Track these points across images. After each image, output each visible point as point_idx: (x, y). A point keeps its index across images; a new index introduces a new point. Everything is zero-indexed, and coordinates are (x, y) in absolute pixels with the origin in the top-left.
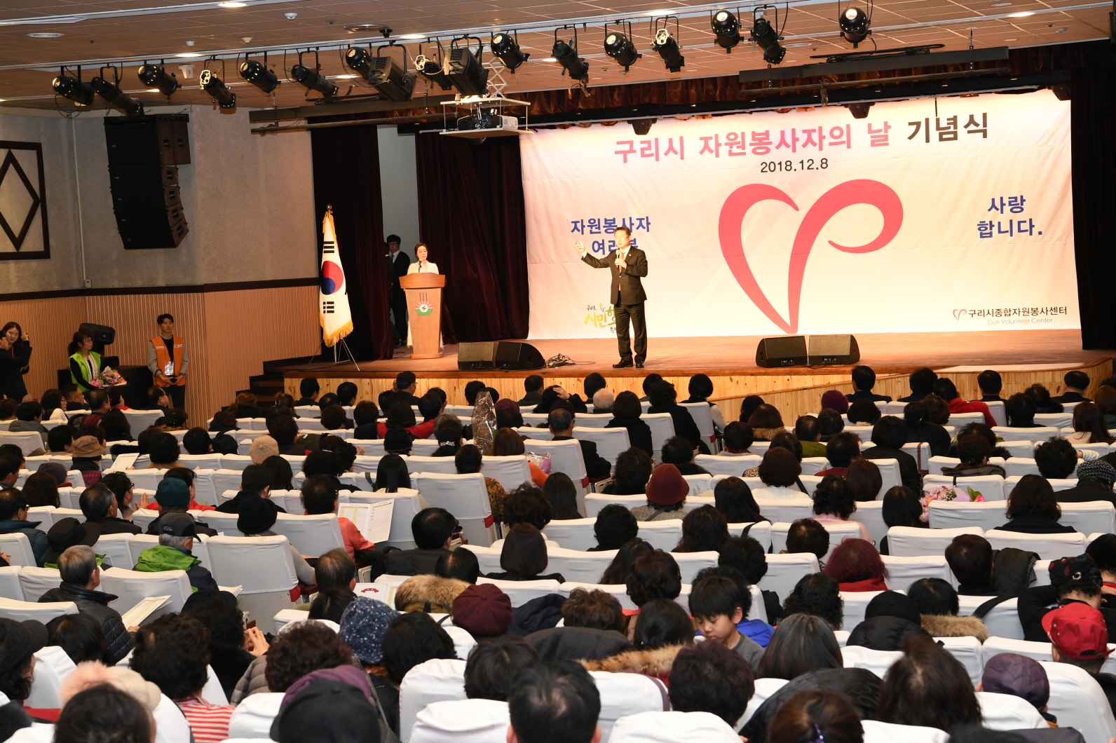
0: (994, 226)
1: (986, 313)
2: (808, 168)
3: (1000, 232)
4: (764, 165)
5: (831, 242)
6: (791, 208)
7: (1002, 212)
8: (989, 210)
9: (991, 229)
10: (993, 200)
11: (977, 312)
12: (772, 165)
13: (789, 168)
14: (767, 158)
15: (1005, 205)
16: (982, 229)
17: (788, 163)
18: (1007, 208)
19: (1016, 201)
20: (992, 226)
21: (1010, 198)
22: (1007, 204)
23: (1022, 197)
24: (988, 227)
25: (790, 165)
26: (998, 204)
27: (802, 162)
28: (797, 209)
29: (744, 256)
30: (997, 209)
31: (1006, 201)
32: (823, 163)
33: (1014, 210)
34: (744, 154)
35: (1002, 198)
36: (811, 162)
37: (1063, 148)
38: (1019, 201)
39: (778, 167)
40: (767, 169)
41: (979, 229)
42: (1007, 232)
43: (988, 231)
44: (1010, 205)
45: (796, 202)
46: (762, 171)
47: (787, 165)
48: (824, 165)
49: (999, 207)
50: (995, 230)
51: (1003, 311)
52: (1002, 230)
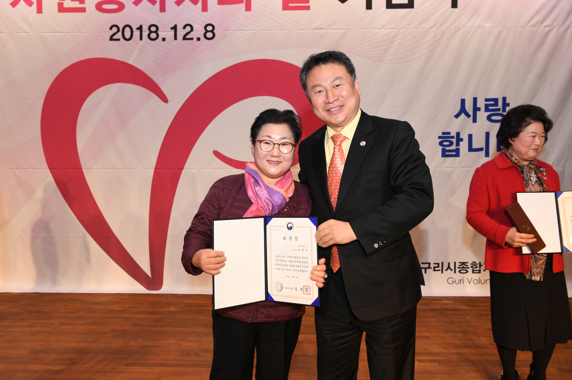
0: (462, 140)
1: (445, 267)
2: (185, 38)
3: (471, 149)
4: (115, 29)
5: (217, 154)
6: (155, 98)
7: (475, 120)
8: (457, 116)
9: (458, 144)
10: (463, 101)
11: (432, 266)
12: (127, 30)
13: (153, 36)
14: (120, 19)
15: (479, 109)
16: (445, 143)
17: (153, 29)
18: (482, 115)
19: (496, 104)
20: (459, 140)
21: (487, 100)
22: (483, 108)
23: (504, 99)
24: (454, 140)
25: (156, 32)
26: (469, 107)
27: (175, 28)
28: (165, 99)
29: (81, 169)
30: (468, 115)
31: (481, 104)
32: (207, 31)
33: (493, 118)
34: (83, 10)
35: (475, 100)
36: (188, 29)
37: (566, 30)
38: (500, 105)
39: (137, 33)
40: (119, 35)
41: (441, 144)
42: (481, 149)
43: (453, 147)
44: (487, 110)
45: (164, 89)
46: (111, 39)
47: (151, 32)
48: (209, 35)
49: (471, 113)
50: (464, 146)
51: (470, 266)
52: (474, 146)
